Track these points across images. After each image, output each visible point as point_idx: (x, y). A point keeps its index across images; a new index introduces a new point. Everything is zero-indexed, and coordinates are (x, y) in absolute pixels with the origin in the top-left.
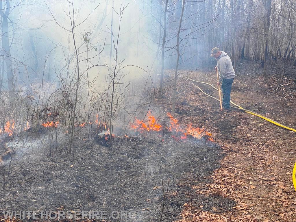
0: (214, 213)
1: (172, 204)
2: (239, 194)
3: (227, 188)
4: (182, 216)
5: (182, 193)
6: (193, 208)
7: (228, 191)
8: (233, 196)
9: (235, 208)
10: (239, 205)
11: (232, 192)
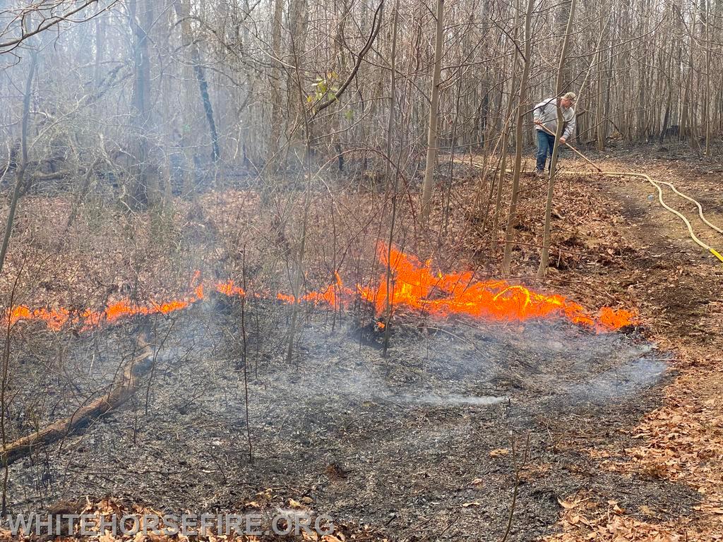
0: (644, 520)
1: (537, 495)
2: (710, 475)
3: (678, 460)
4: (562, 526)
5: (563, 469)
6: (590, 505)
7: (682, 466)
8: (695, 479)
9: (700, 510)
10: (710, 502)
11: (693, 469)
